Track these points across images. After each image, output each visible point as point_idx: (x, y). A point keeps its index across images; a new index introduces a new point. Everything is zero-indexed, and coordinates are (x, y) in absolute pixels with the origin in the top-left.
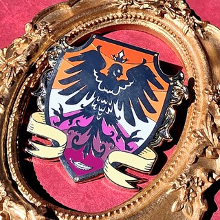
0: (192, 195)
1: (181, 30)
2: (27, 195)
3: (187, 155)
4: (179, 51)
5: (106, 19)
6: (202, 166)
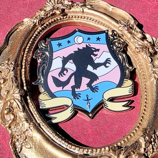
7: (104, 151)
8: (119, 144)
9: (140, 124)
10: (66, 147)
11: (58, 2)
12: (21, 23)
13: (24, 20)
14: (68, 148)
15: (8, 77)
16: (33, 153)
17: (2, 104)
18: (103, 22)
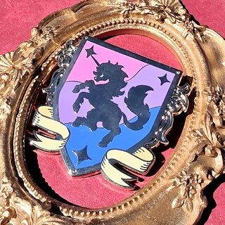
0: (192, 192)
1: (181, 34)
2: (33, 191)
3: (187, 153)
4: (179, 54)
5: (109, 23)
6: (201, 164)
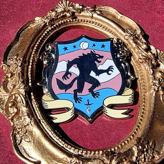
7: (98, 154)
8: (113, 149)
9: (135, 132)
10: (62, 145)
11: (69, 4)
12: (33, 21)
13: (36, 19)
14: (64, 147)
15: (15, 72)
16: (32, 147)
17: (8, 97)
18: (111, 29)
